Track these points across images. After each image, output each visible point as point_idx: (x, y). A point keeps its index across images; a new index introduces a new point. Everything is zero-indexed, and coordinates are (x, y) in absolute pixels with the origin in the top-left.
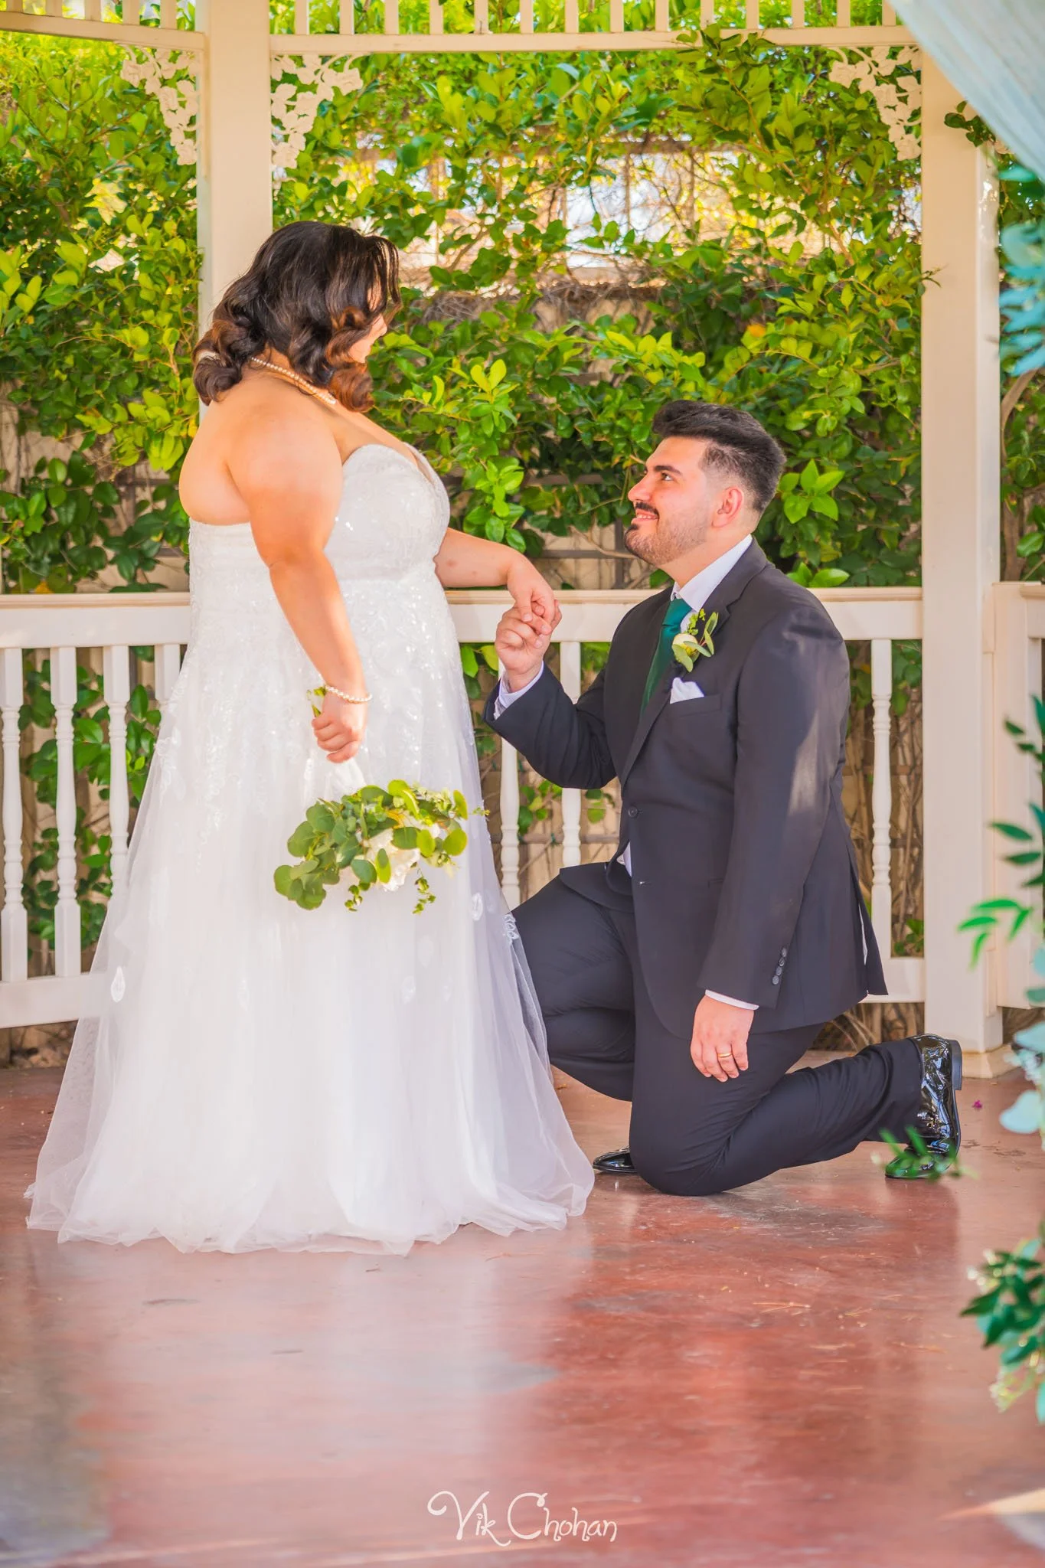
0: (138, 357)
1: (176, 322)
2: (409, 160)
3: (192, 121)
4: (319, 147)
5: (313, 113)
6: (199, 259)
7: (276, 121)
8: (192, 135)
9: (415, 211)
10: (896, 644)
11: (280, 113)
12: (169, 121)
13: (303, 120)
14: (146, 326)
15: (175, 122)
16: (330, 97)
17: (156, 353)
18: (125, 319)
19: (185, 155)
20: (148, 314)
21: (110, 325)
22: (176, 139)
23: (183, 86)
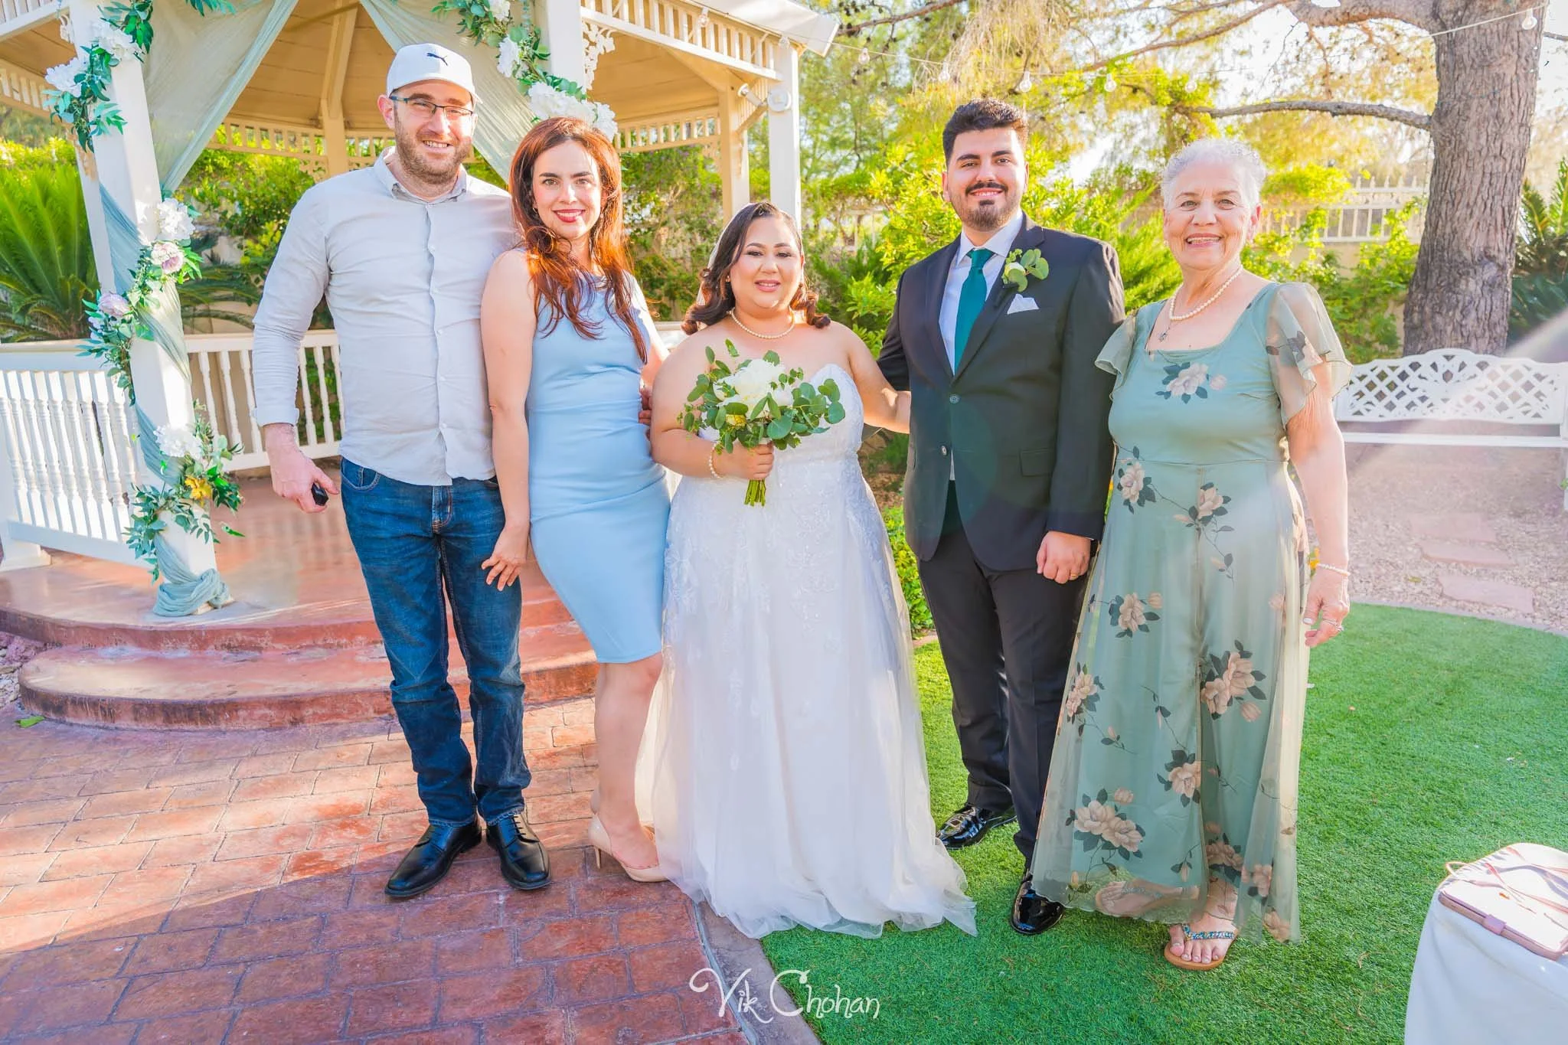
23: (321, 172)
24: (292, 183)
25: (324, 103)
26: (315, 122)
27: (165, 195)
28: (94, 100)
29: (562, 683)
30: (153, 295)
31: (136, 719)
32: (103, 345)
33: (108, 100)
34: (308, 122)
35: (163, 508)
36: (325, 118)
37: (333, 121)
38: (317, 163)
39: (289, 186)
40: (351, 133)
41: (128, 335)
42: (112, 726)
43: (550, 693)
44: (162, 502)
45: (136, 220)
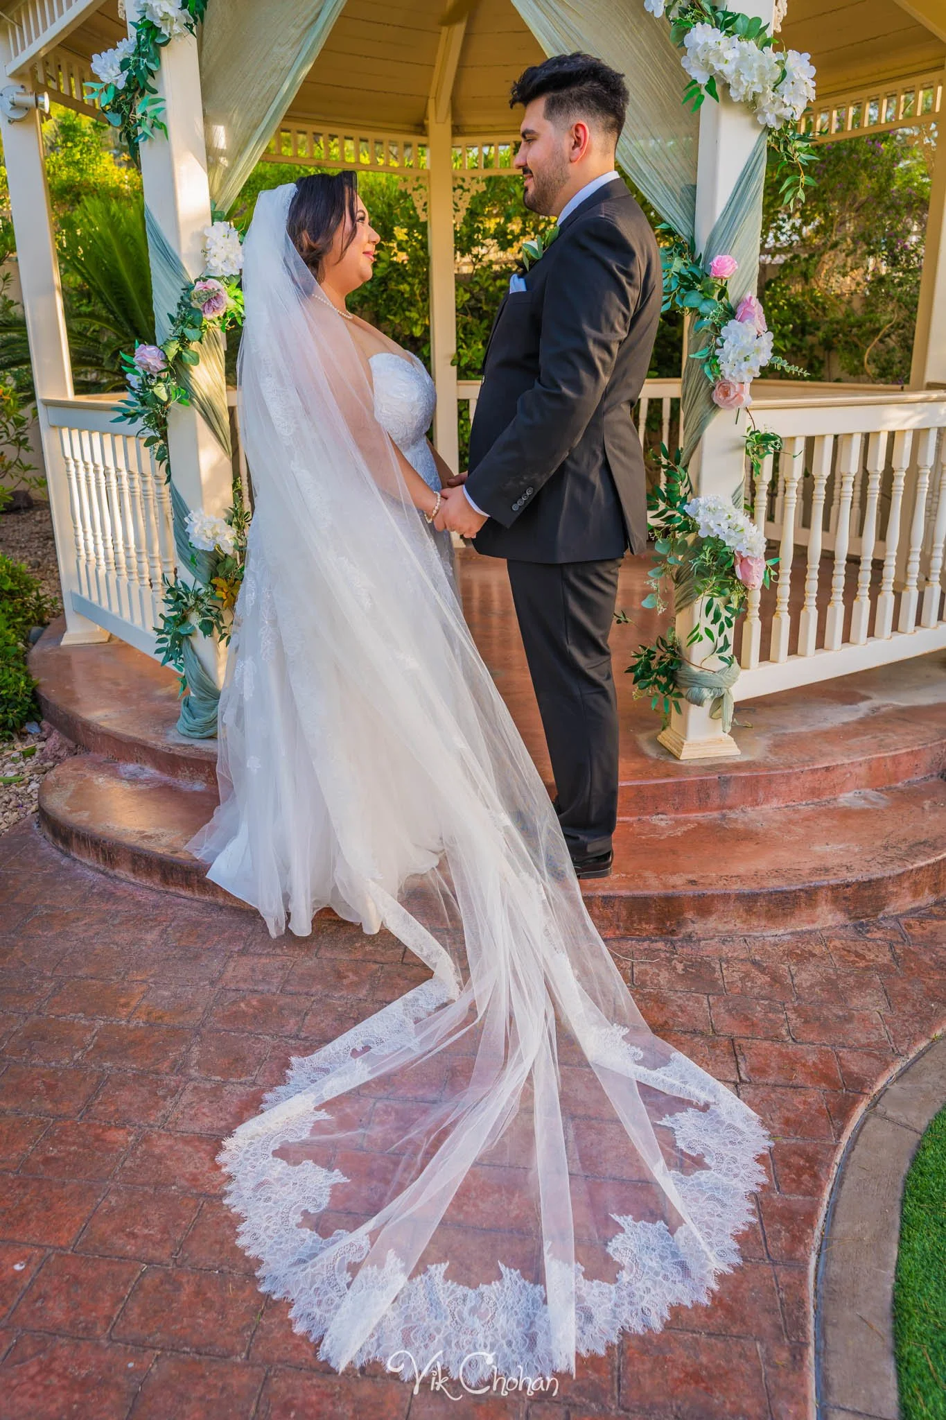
0: (406, 296)
1: (420, 283)
2: (509, 219)
3: (425, 204)
4: (473, 214)
5: (469, 200)
6: (429, 258)
7: (456, 205)
8: (425, 210)
9: (510, 237)
10: (672, 399)
11: (457, 201)
12: (416, 204)
13: (465, 204)
14: (409, 284)
15: (419, 205)
16: (475, 193)
17: (413, 293)
18: (404, 280)
19: (423, 219)
20: (410, 279)
21: (398, 283)
22: (419, 211)
23: (421, 191)
24: (389, 205)
25: (431, 102)
26: (420, 128)
27: (216, 216)
28: (142, 94)
29: (635, 918)
30: (194, 346)
31: (134, 871)
32: (139, 408)
33: (154, 92)
34: (412, 128)
35: (191, 609)
36: (431, 123)
37: (439, 125)
38: (418, 179)
39: (386, 209)
40: (460, 140)
41: (164, 397)
42: (111, 873)
43: (618, 927)
44: (191, 602)
45: (179, 248)
